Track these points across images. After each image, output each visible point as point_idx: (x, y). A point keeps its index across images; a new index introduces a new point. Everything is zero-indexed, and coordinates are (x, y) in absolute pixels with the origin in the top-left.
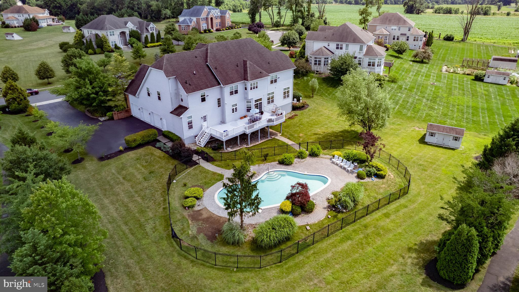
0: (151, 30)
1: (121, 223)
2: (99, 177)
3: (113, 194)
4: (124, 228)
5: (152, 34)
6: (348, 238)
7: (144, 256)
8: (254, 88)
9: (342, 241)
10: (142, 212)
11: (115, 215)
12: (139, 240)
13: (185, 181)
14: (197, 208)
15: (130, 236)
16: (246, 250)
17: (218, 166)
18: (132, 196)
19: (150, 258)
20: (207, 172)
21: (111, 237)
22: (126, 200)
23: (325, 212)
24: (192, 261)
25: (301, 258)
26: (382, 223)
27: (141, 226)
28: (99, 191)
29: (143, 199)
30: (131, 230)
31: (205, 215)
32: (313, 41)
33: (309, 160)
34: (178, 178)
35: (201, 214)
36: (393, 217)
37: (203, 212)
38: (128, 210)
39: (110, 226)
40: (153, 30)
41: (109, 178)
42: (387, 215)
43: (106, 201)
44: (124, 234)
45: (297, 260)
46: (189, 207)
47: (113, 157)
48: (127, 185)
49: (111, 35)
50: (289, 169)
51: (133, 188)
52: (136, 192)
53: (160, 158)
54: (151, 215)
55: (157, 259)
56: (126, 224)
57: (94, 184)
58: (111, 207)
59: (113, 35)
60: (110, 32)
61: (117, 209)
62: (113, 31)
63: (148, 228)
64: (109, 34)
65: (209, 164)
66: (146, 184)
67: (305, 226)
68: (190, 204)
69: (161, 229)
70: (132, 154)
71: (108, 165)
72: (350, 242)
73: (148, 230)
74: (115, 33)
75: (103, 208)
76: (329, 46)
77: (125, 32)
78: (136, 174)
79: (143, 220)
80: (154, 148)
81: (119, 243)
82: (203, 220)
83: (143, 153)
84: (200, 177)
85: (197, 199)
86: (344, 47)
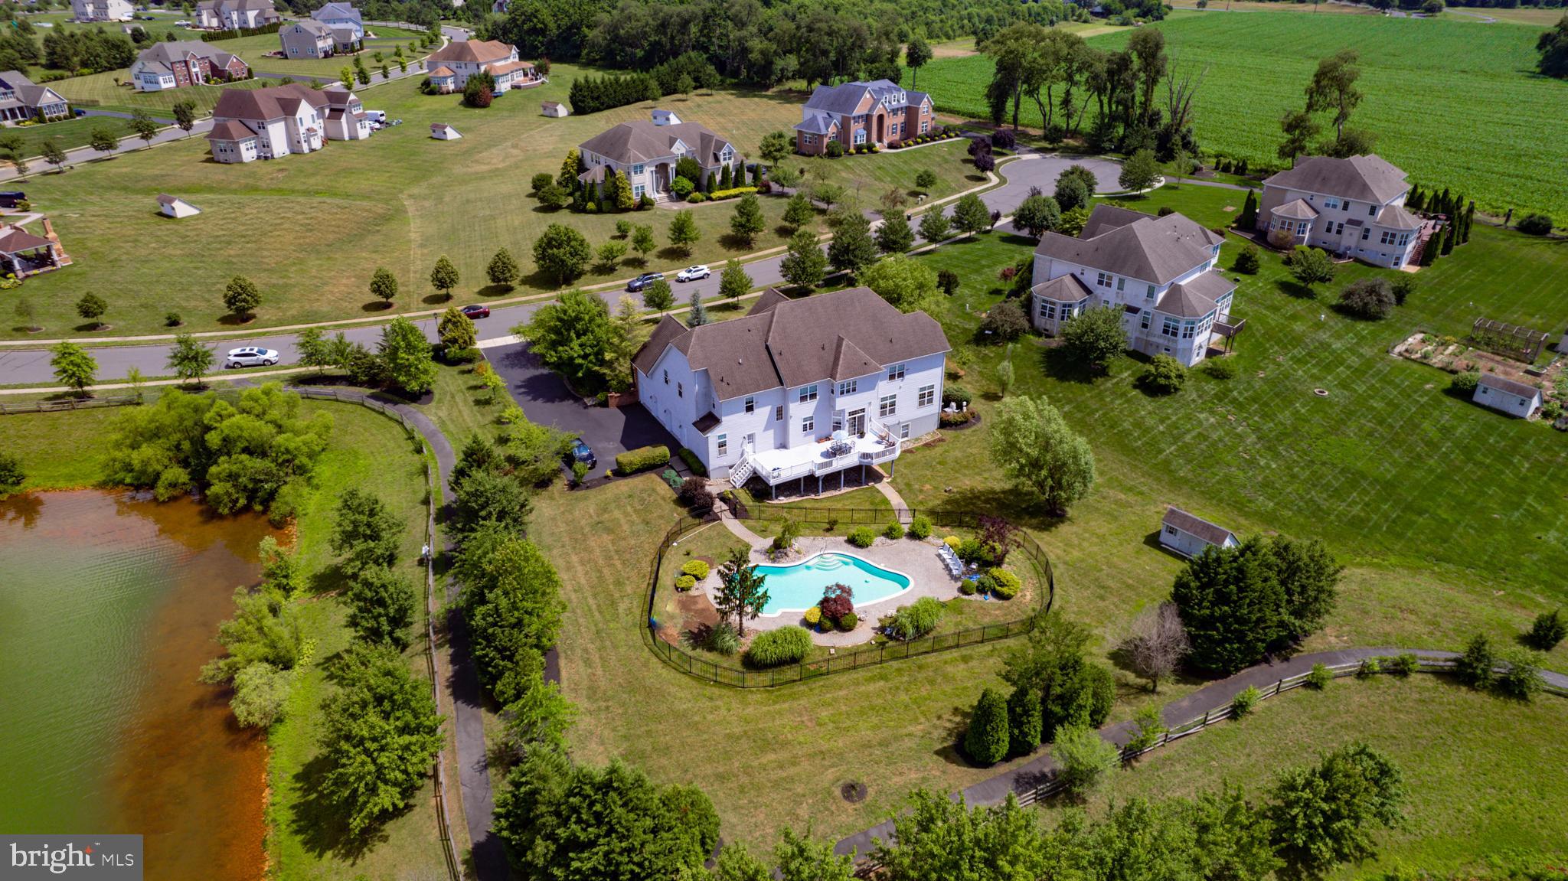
0: (725, 159)
1: (588, 594)
2: (570, 517)
3: (585, 550)
4: (591, 601)
6: (883, 677)
7: (608, 643)
8: (848, 392)
9: (871, 680)
10: (618, 583)
11: (583, 581)
12: (607, 622)
13: (691, 547)
14: (693, 593)
15: (597, 614)
16: (735, 662)
17: (751, 528)
18: (611, 558)
19: (615, 647)
20: (729, 535)
21: (573, 611)
22: (601, 562)
23: (872, 634)
24: (664, 662)
25: (802, 688)
26: (950, 669)
27: (613, 603)
28: (566, 539)
29: (624, 564)
30: (599, 606)
31: (700, 606)
32: (1049, 258)
33: (904, 542)
34: (682, 539)
35: (695, 603)
36: (974, 663)
37: (700, 601)
38: (601, 578)
39: (573, 596)
40: (730, 159)
41: (583, 522)
42: (965, 659)
43: (575, 559)
44: (590, 610)
45: (796, 689)
46: (683, 589)
47: (595, 486)
48: (606, 538)
50: (859, 554)
51: (613, 542)
52: (617, 551)
53: (664, 499)
54: (629, 589)
55: (622, 650)
56: (595, 596)
57: (563, 527)
58: (579, 568)
61: (587, 573)
63: (622, 607)
65: (737, 522)
66: (633, 542)
67: (829, 648)
68: (683, 585)
69: (638, 612)
70: (623, 486)
71: (586, 498)
72: (882, 683)
73: (621, 610)
75: (569, 567)
76: (1083, 273)
77: (667, 164)
78: (623, 521)
79: (617, 595)
80: (659, 480)
81: (581, 620)
82: (696, 611)
83: (641, 486)
84: (715, 543)
85: (698, 579)
86: (1115, 282)
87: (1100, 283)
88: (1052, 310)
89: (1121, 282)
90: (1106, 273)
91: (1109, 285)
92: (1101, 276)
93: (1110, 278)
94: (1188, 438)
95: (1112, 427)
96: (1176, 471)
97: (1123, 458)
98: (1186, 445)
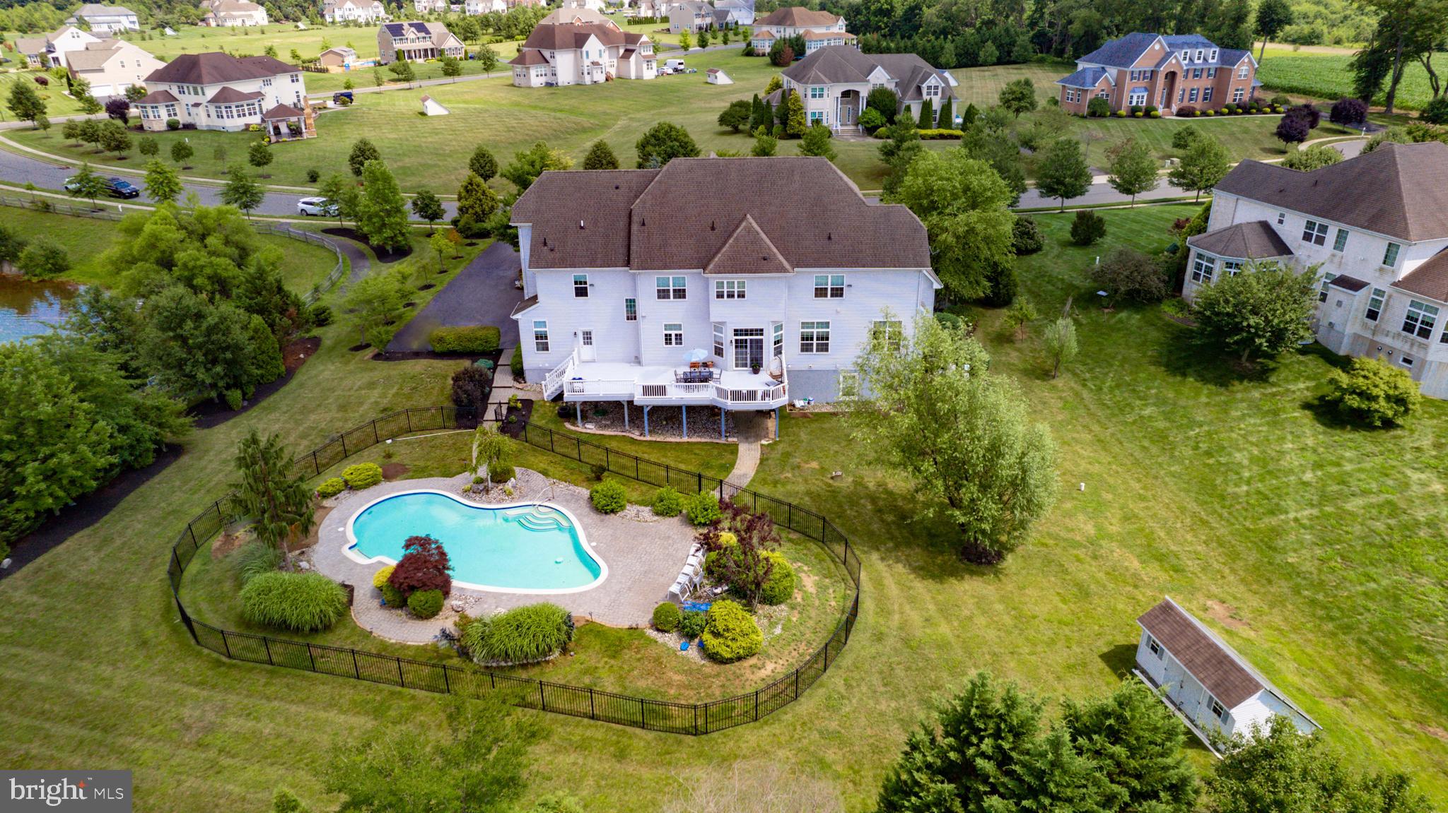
0: (929, 94)
5: (927, 106)
8: (731, 295)
14: (327, 502)
20: (463, 450)
32: (1234, 197)
34: (404, 438)
40: (936, 94)
47: (396, 359)
49: (814, 96)
57: (314, 393)
59: (821, 96)
60: (814, 90)
62: (821, 86)
64: (810, 93)
71: (373, 370)
74: (825, 93)
76: (1281, 222)
77: (857, 93)
83: (439, 370)
85: (349, 486)
86: (1331, 236)
87: (1307, 237)
88: (1209, 271)
89: (1342, 236)
90: (1319, 221)
91: (1320, 241)
92: (1310, 225)
93: (1323, 229)
94: (1354, 505)
95: (1208, 454)
96: (1284, 551)
97: (1192, 506)
98: (1342, 515)
